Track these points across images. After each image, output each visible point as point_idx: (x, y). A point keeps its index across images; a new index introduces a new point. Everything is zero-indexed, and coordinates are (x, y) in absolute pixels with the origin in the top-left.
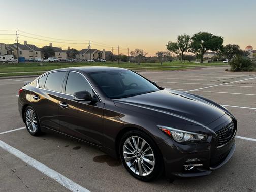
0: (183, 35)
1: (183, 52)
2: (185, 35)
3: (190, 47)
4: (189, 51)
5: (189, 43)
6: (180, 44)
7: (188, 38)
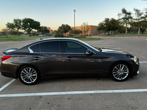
0: (17, 19)
1: (18, 29)
2: (18, 19)
3: (22, 27)
4: (22, 29)
5: (21, 24)
6: (16, 25)
7: (20, 21)
